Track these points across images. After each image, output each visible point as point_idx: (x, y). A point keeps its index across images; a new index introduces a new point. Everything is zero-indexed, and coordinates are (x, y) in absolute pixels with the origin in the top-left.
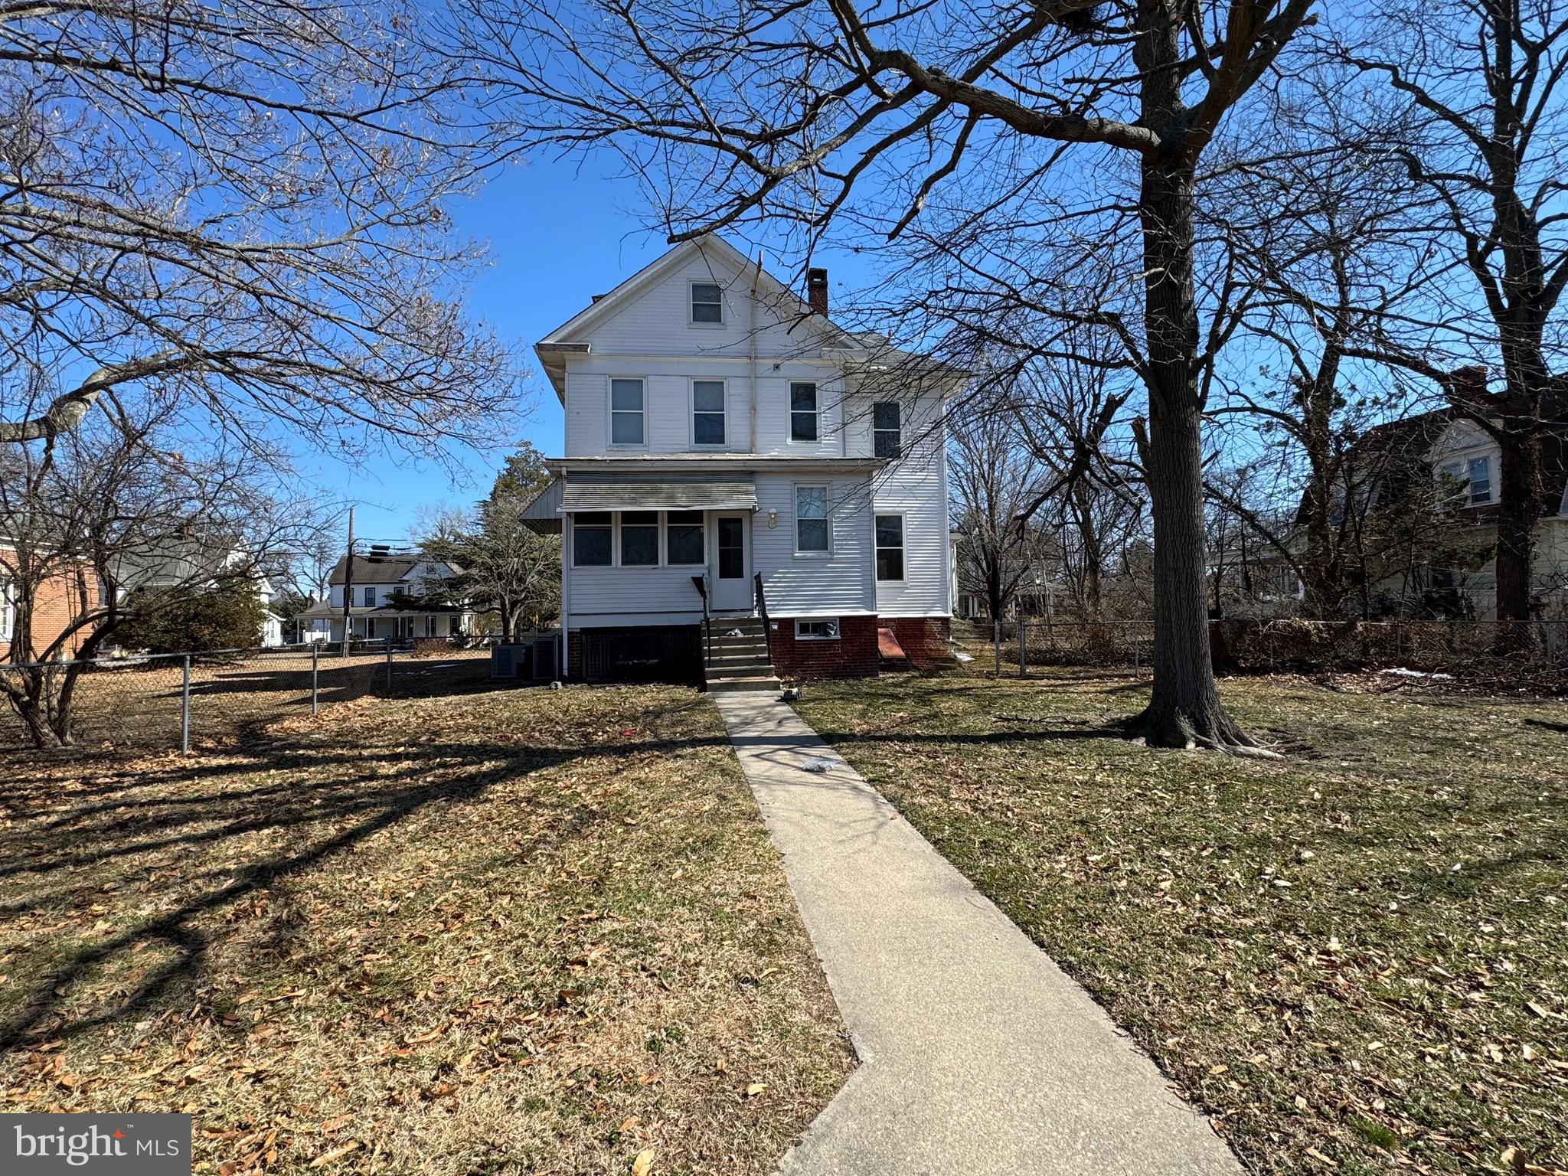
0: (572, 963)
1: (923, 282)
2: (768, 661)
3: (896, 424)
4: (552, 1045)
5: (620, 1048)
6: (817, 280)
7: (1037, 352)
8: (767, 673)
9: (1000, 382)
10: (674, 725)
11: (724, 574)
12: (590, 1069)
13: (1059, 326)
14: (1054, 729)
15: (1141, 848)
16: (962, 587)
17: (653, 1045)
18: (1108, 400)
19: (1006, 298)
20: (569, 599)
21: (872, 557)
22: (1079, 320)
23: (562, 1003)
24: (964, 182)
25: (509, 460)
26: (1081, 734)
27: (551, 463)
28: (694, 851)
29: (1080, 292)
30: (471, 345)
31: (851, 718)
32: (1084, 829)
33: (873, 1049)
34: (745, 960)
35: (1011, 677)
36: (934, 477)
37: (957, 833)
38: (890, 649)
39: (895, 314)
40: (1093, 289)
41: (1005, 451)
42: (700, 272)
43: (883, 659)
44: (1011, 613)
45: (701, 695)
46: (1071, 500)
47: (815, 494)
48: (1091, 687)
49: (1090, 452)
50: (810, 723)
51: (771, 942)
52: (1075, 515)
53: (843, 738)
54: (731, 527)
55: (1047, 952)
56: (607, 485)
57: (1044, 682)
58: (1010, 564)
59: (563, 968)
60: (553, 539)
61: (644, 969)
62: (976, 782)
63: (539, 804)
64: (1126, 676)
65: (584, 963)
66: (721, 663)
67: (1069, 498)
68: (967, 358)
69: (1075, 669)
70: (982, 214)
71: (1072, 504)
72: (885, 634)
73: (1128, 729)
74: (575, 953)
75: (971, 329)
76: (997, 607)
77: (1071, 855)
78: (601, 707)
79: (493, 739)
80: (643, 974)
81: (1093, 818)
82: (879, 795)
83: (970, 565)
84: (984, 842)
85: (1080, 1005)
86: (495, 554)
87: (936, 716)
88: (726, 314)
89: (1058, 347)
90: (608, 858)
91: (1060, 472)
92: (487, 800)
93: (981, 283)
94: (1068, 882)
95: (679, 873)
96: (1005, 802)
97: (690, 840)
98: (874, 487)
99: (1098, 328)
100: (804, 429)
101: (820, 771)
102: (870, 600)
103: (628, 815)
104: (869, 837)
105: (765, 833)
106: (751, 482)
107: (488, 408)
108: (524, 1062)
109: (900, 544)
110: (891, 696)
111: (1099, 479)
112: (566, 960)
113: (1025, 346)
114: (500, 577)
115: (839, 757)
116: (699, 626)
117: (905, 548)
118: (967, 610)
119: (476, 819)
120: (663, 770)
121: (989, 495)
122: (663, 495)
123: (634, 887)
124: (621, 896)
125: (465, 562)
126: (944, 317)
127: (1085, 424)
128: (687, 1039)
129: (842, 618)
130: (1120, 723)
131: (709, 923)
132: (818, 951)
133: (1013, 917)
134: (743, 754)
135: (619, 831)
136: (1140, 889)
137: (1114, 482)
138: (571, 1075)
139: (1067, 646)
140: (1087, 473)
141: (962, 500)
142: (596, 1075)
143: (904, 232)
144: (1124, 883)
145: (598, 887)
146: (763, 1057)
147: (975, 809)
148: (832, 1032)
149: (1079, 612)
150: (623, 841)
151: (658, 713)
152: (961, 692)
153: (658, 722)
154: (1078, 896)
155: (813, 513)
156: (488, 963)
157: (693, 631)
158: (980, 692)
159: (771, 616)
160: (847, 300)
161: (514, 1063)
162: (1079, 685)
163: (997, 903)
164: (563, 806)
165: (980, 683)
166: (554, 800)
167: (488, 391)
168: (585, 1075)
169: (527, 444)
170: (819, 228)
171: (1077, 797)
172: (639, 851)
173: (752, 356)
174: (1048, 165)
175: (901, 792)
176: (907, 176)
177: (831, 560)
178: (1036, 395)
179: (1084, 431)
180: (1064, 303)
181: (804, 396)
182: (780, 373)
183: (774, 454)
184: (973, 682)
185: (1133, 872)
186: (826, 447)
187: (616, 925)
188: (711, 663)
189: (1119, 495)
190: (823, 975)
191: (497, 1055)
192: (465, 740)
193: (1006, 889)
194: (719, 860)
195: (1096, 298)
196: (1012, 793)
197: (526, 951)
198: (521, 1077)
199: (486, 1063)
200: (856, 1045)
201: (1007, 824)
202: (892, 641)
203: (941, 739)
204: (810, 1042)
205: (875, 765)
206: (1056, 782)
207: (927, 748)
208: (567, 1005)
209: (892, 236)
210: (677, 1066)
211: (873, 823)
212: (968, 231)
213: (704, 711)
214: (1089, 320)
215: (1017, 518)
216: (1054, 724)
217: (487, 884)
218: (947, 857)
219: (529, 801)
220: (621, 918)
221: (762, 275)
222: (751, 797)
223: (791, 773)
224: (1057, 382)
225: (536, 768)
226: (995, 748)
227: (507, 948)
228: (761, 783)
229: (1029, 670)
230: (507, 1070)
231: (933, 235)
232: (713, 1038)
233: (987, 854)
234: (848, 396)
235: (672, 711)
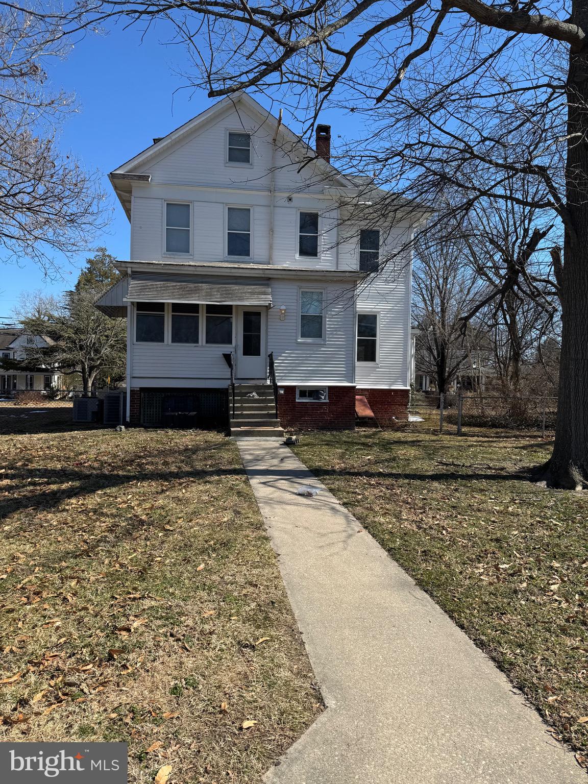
0: (120, 630)
1: (400, 138)
2: (276, 416)
3: (377, 247)
4: (102, 688)
5: (151, 692)
6: (324, 134)
7: (484, 193)
8: (274, 425)
9: (455, 217)
10: (205, 459)
11: (247, 352)
12: (128, 707)
13: (501, 175)
14: (480, 472)
15: (538, 561)
16: (418, 368)
17: (175, 690)
18: (534, 233)
19: (462, 151)
20: (132, 367)
21: (353, 344)
22: (517, 171)
23: (110, 658)
24: (435, 61)
25: (89, 261)
26: (499, 477)
27: (120, 264)
28: (214, 550)
29: (518, 150)
30: (61, 172)
31: (333, 458)
32: (498, 545)
33: (335, 697)
34: (246, 631)
35: (451, 434)
36: (402, 287)
37: (405, 543)
38: (363, 411)
39: (379, 161)
40: (528, 148)
41: (456, 270)
42: (233, 124)
43: (359, 418)
44: (453, 389)
45: (227, 438)
46: (502, 307)
47: (315, 297)
48: (510, 444)
49: (518, 272)
50: (304, 462)
51: (266, 618)
52: (505, 318)
53: (327, 472)
54: (253, 318)
55: (466, 632)
56: (162, 283)
57: (475, 438)
58: (454, 352)
59: (113, 633)
60: (121, 322)
61: (172, 635)
62: (421, 508)
63: (102, 514)
64: (535, 437)
65: (128, 630)
66: (242, 416)
67: (501, 305)
68: (430, 196)
69: (498, 430)
70: (447, 86)
71: (503, 310)
72: (361, 400)
73: (534, 474)
74: (122, 622)
75: (435, 173)
76: (443, 384)
77: (488, 564)
78: (153, 445)
79: (71, 466)
80: (171, 639)
81: (505, 537)
82: (350, 515)
83: (425, 353)
84: (424, 551)
85: (488, 671)
86: (78, 331)
87: (394, 459)
88: (255, 157)
89: (499, 191)
90: (151, 555)
91: (496, 286)
92: (64, 510)
93: (446, 140)
94: (484, 583)
95: (202, 566)
96: (442, 523)
97: (212, 542)
98: (357, 291)
99: (530, 177)
100: (308, 248)
101: (308, 495)
102: (351, 376)
103: (168, 523)
104: (341, 545)
105: (267, 539)
106: (268, 285)
107: (72, 221)
108: (80, 699)
109: (375, 336)
110: (363, 444)
111: (524, 292)
112: (115, 627)
113: (475, 189)
114: (81, 348)
115: (323, 486)
116: (227, 389)
117: (378, 339)
118: (421, 385)
119: (55, 523)
120: (195, 491)
121: (442, 302)
122: (204, 293)
123: (169, 575)
124: (158, 582)
125: (55, 336)
126: (416, 164)
127: (517, 250)
128: (200, 687)
129: (330, 388)
130: (529, 470)
131: (222, 603)
132: (300, 626)
133: (443, 607)
134: (255, 481)
135: (160, 534)
136: (536, 590)
137: (535, 295)
138: (114, 710)
139: (493, 413)
140: (516, 287)
141: (422, 305)
142: (132, 711)
143: (389, 97)
144: (525, 585)
145: (142, 575)
146: (255, 701)
147: (419, 528)
148: (307, 685)
149: (503, 389)
150: (163, 542)
151: (195, 450)
152: (413, 443)
153: (194, 457)
154: (491, 593)
155: (312, 311)
156: (58, 628)
157: (223, 392)
158: (427, 444)
159: (279, 384)
160: (344, 148)
161: (73, 700)
162: (500, 442)
163: (431, 595)
164: (120, 516)
165: (427, 437)
166: (114, 511)
167: (73, 208)
168: (124, 710)
169: (103, 250)
170: (325, 93)
171: (494, 522)
172: (174, 550)
173: (272, 190)
174: (500, 50)
175: (366, 512)
176: (393, 55)
177: (324, 345)
178: (481, 228)
179: (515, 256)
180: (506, 159)
181: (309, 222)
182: (292, 204)
183: (286, 265)
184: (422, 437)
185: (531, 577)
186: (324, 262)
187: (153, 603)
188: (234, 416)
189: (538, 304)
190: (303, 643)
191: (60, 694)
192: (51, 465)
193: (439, 586)
194: (232, 558)
195: (530, 153)
196: (447, 517)
197: (86, 620)
198: (77, 710)
199: (52, 700)
200: (323, 694)
201: (442, 540)
202: (365, 405)
203: (397, 476)
204: (290, 692)
205: (348, 493)
206: (479, 510)
207: (387, 482)
208: (114, 660)
209: (379, 100)
210: (192, 706)
211: (344, 534)
212: (437, 98)
213: (228, 450)
214: (523, 170)
215: (461, 319)
216: (481, 469)
217: (60, 570)
218: (397, 561)
219: (95, 511)
220: (158, 598)
221: (281, 127)
222: (257, 512)
223: (288, 497)
224: (498, 218)
225: (102, 487)
226: (436, 484)
227: (73, 617)
228: (265, 503)
229: (464, 429)
230: (68, 705)
231: (411, 101)
232: (220, 687)
233: (426, 561)
234: (341, 223)
235: (205, 449)
